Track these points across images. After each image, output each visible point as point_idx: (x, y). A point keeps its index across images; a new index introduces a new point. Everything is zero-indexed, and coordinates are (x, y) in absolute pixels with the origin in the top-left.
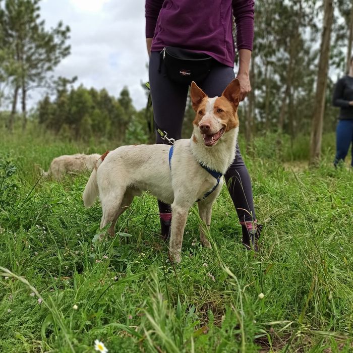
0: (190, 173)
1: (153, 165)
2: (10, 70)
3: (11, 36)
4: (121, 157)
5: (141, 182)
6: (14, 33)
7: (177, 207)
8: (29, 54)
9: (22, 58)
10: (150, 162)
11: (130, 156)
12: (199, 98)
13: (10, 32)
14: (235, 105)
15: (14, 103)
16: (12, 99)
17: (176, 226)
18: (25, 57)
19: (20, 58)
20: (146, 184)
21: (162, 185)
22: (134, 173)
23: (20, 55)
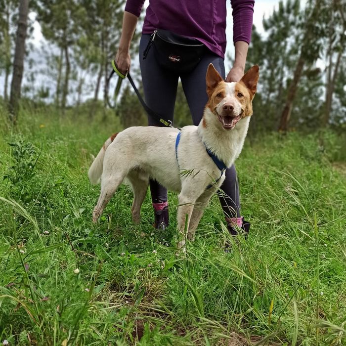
0: (197, 162)
1: (158, 148)
2: (90, 57)
3: (98, 22)
4: (130, 137)
5: (146, 164)
6: (100, 20)
7: (183, 197)
8: (113, 41)
9: (106, 47)
10: (156, 144)
11: (138, 137)
12: (214, 83)
13: (96, 18)
14: (252, 92)
15: (97, 91)
16: (95, 87)
17: (182, 216)
18: (109, 44)
19: (104, 46)
20: (151, 167)
21: (166, 170)
22: (140, 155)
23: (105, 42)
